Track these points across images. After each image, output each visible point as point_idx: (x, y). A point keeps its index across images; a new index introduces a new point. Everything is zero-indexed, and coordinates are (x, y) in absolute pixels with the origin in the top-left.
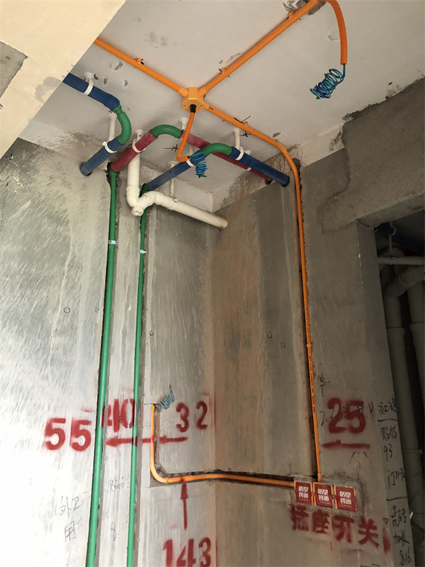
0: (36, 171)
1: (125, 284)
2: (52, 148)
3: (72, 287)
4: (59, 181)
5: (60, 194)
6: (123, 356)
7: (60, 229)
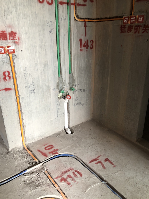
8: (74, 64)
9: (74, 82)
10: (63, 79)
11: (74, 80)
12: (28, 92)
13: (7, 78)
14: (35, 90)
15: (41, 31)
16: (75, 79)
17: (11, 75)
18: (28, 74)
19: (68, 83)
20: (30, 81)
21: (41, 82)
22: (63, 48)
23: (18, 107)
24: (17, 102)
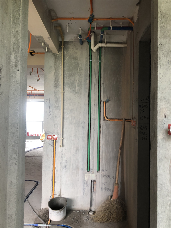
0: (69, 48)
1: (94, 71)
2: (72, 40)
3: (80, 75)
4: (75, 49)
5: (75, 52)
6: (95, 90)
7: (76, 61)
8: (102, 152)
12: (62, 167)
14: (67, 167)
15: (76, 127)
18: (64, 154)
20: (65, 159)
21: (72, 162)
22: (93, 139)
23: (53, 176)
24: (53, 172)
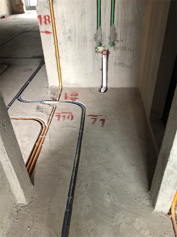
8: (118, 15)
9: (116, 37)
10: (103, 31)
11: (115, 35)
12: (65, 38)
13: (47, 22)
14: (72, 38)
16: (117, 33)
17: (50, 20)
18: (66, 21)
19: (108, 37)
20: (67, 27)
23: (56, 50)
24: (55, 46)
